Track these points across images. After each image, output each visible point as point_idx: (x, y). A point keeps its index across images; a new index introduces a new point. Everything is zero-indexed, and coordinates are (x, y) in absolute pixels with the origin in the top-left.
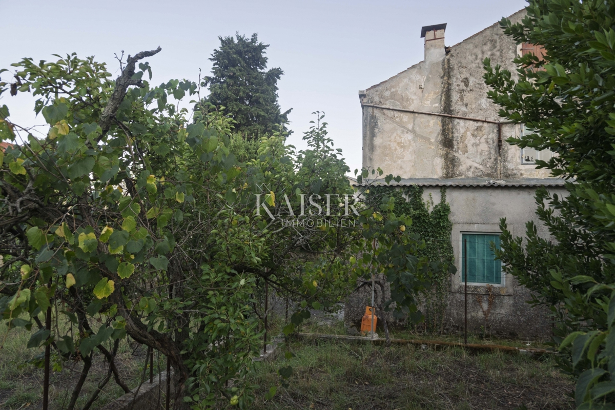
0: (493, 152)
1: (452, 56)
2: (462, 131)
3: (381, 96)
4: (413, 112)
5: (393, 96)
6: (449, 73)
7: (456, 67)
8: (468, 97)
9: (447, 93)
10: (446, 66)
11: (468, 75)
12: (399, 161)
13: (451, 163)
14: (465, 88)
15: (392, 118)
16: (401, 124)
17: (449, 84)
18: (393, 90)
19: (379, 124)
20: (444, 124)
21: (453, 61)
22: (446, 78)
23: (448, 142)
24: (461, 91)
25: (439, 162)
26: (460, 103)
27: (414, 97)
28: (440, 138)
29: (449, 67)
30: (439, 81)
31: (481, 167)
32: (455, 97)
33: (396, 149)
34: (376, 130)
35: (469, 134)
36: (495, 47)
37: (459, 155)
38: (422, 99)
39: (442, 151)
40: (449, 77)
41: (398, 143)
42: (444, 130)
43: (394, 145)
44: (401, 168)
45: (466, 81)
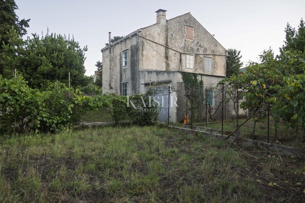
0: (179, 63)
1: (168, 24)
2: (171, 54)
3: (146, 34)
4: (156, 43)
5: (150, 34)
6: (167, 30)
7: (169, 29)
8: (173, 41)
9: (167, 38)
10: (166, 27)
11: (172, 33)
12: (152, 63)
13: (168, 65)
14: (172, 38)
15: (150, 44)
16: (152, 47)
17: (167, 35)
18: (150, 32)
19: (145, 45)
20: (166, 50)
21: (169, 26)
22: (166, 32)
23: (167, 57)
24: (171, 39)
25: (164, 64)
26: (170, 43)
27: (156, 37)
28: (164, 55)
29: (167, 28)
30: (164, 33)
31: (176, 68)
32: (169, 40)
33: (151, 57)
34: (144, 48)
35: (173, 55)
36: (180, 25)
37: (170, 62)
38: (159, 38)
39: (165, 60)
40: (167, 32)
41: (152, 55)
42: (166, 52)
43: (150, 55)
44: (152, 65)
45: (172, 35)
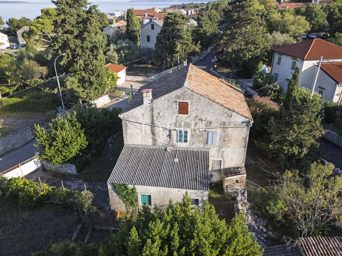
0: (168, 138)
1: (153, 104)
2: (158, 131)
3: (128, 116)
4: (140, 123)
5: (132, 116)
6: (152, 110)
7: (155, 108)
8: (160, 119)
9: (152, 117)
10: (151, 107)
11: (159, 112)
12: (137, 139)
13: (155, 140)
14: (158, 116)
15: (133, 125)
17: (153, 114)
18: (132, 114)
19: (128, 126)
20: (151, 128)
21: (154, 106)
22: (151, 112)
23: (153, 134)
25: (150, 140)
26: (157, 121)
27: (140, 118)
28: (150, 132)
29: (152, 108)
30: (149, 113)
31: (164, 142)
32: (155, 119)
33: (135, 135)
34: (127, 128)
35: (160, 131)
36: (169, 102)
37: (157, 138)
38: (143, 118)
39: (151, 136)
40: (153, 112)
41: (136, 133)
42: (152, 130)
43: (134, 134)
44: (137, 141)
45: (159, 113)
